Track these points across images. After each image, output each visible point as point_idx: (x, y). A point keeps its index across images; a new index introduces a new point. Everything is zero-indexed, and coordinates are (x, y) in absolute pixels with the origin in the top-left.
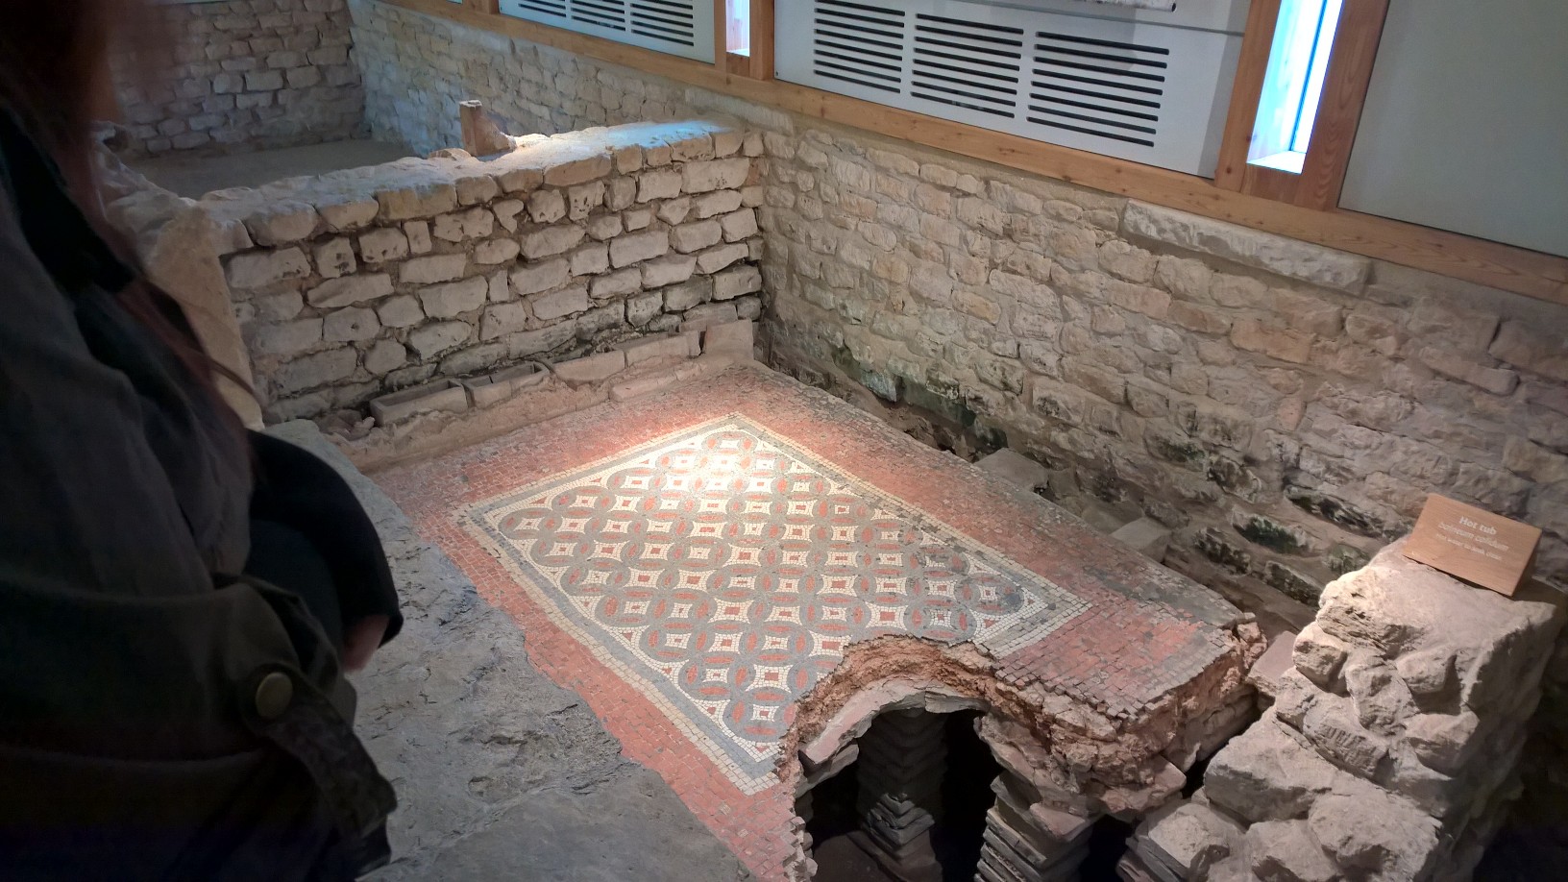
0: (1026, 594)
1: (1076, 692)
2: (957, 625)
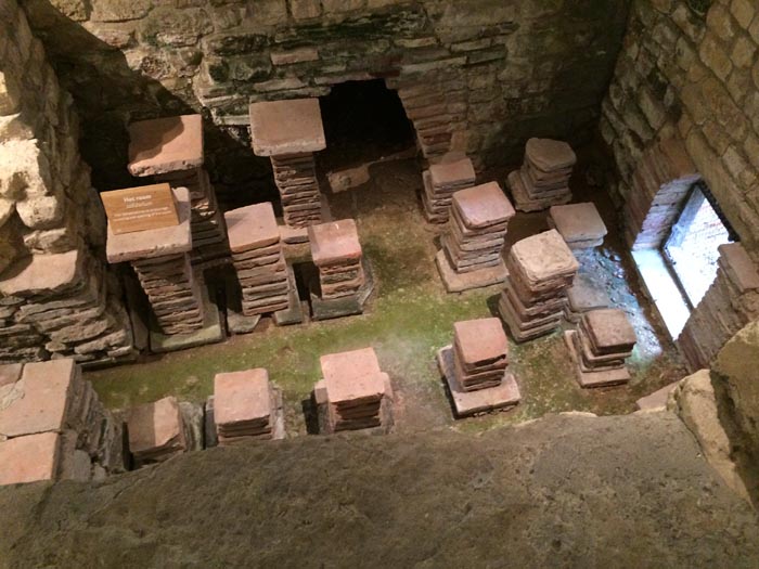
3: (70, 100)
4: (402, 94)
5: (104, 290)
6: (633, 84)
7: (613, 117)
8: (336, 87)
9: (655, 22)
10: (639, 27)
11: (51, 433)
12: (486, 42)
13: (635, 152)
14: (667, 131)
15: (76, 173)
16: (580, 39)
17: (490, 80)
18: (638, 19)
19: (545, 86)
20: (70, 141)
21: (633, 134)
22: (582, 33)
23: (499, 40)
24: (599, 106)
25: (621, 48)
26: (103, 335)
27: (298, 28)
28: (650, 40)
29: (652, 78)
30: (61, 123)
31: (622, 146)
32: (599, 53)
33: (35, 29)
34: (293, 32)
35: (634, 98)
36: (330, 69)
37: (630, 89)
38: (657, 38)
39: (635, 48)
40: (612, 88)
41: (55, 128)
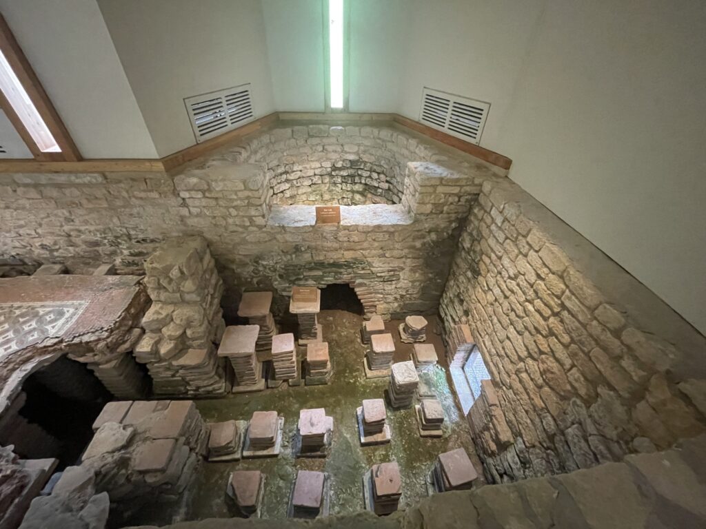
0: (65, 309)
1: (92, 330)
2: (40, 334)
3: (221, 282)
4: (356, 290)
5: (216, 365)
6: (451, 295)
7: (444, 307)
8: (329, 286)
9: (460, 274)
10: (454, 274)
11: (172, 440)
12: (392, 273)
13: (452, 325)
14: (464, 319)
15: (216, 313)
16: (430, 275)
17: (393, 286)
18: (454, 271)
19: (416, 291)
20: (216, 301)
21: (451, 316)
22: (431, 273)
23: (398, 273)
24: (439, 300)
25: (447, 280)
26: (212, 384)
27: (315, 263)
28: (458, 281)
29: (458, 296)
30: (214, 293)
31: (447, 320)
32: (439, 281)
33: (212, 255)
34: (313, 264)
35: (452, 302)
36: (326, 279)
37: (450, 298)
38: (460, 280)
39: (453, 282)
40: (444, 295)
41: (211, 295)
